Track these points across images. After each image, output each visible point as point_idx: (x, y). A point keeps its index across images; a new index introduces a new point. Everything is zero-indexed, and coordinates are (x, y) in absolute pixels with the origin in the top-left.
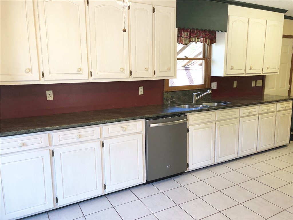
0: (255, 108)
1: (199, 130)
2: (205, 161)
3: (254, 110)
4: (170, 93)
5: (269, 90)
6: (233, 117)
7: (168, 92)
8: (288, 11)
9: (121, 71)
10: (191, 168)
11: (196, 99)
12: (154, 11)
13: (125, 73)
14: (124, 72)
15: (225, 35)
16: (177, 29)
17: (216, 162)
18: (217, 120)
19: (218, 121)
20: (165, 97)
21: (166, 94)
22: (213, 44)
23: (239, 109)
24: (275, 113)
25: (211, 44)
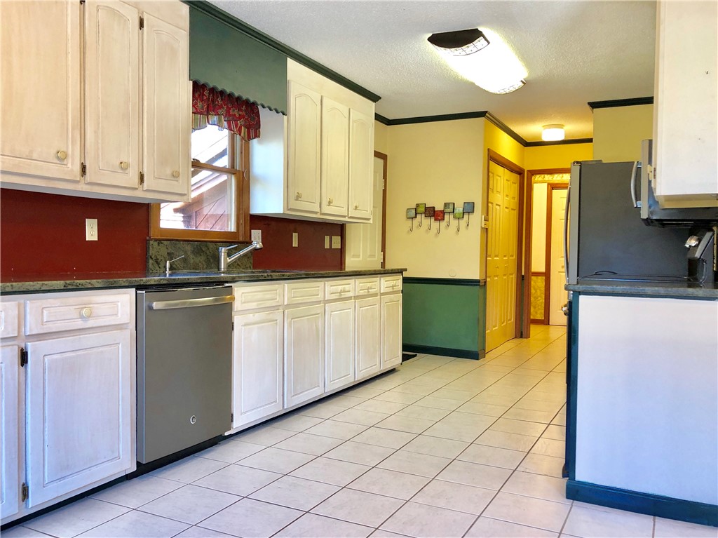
0: (349, 284)
1: (253, 326)
2: (266, 405)
3: (347, 287)
4: (165, 242)
5: (352, 259)
6: (314, 299)
7: (160, 241)
8: (380, 98)
9: (58, 158)
10: (239, 423)
11: (229, 261)
12: (141, 25)
13: (69, 165)
14: (65, 163)
15: (283, 119)
16: (191, 82)
17: (286, 408)
18: (286, 304)
19: (289, 306)
20: (152, 252)
21: (156, 244)
22: (253, 139)
23: (323, 283)
24: (379, 297)
25: (249, 138)
